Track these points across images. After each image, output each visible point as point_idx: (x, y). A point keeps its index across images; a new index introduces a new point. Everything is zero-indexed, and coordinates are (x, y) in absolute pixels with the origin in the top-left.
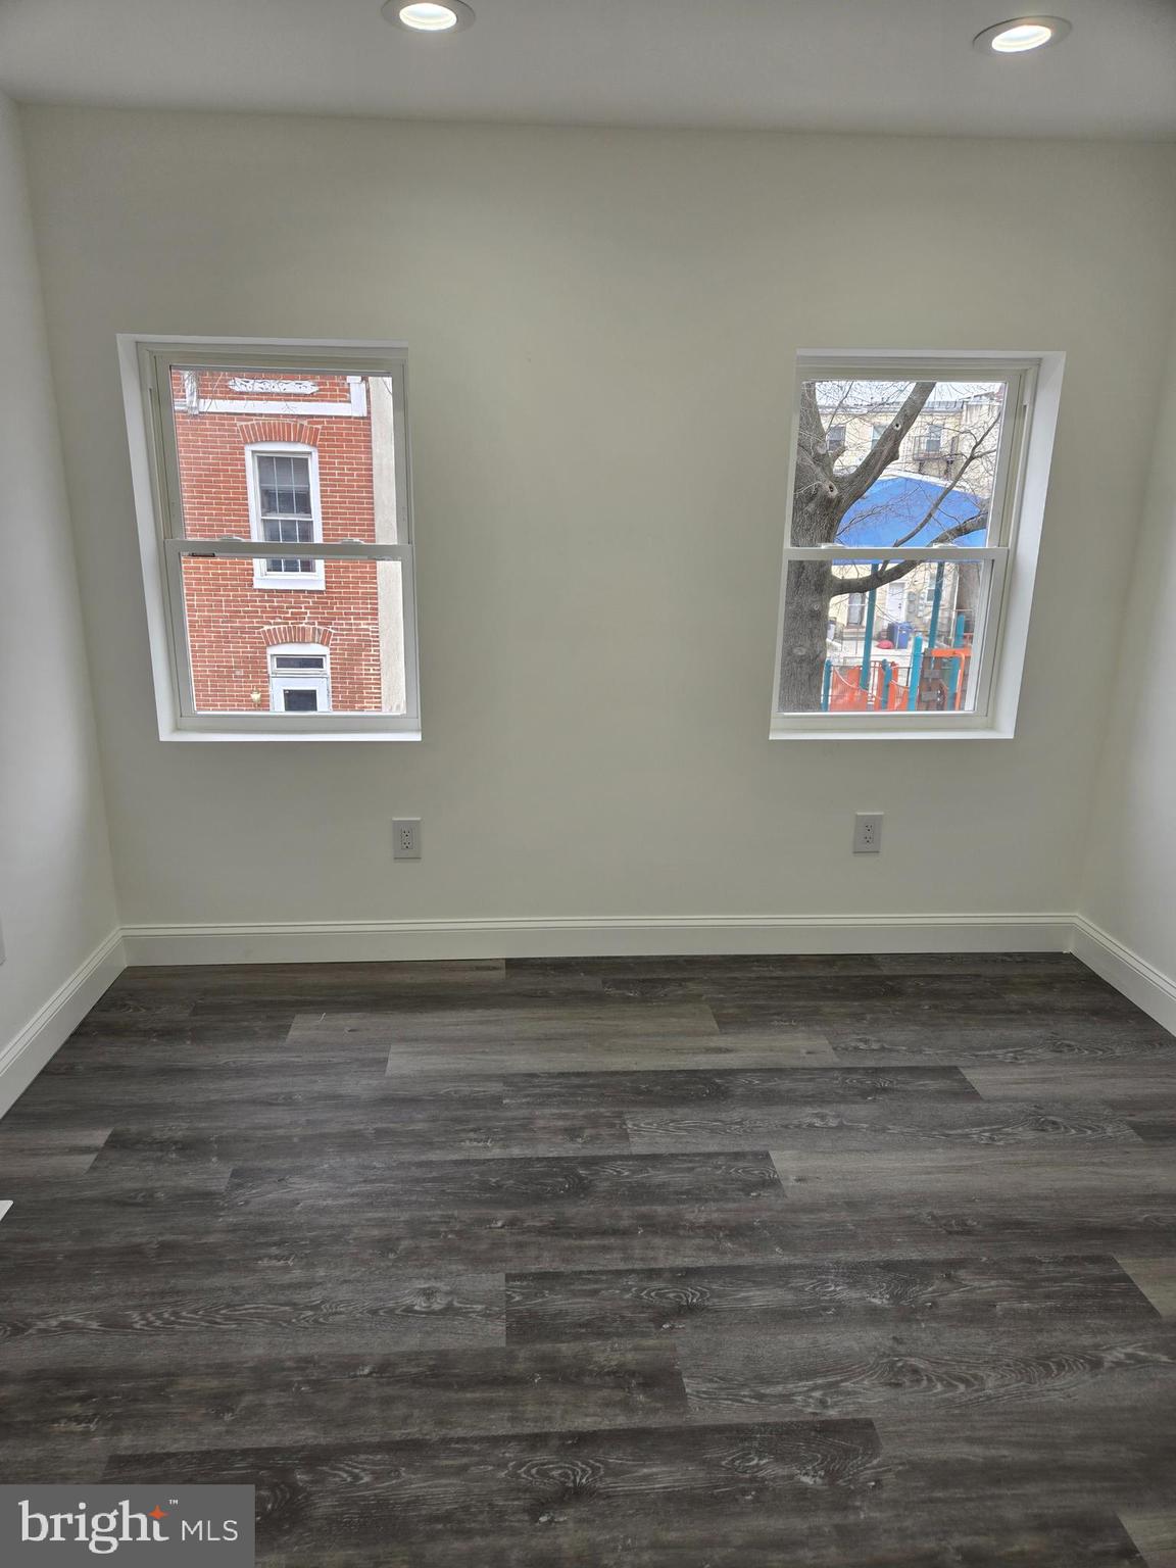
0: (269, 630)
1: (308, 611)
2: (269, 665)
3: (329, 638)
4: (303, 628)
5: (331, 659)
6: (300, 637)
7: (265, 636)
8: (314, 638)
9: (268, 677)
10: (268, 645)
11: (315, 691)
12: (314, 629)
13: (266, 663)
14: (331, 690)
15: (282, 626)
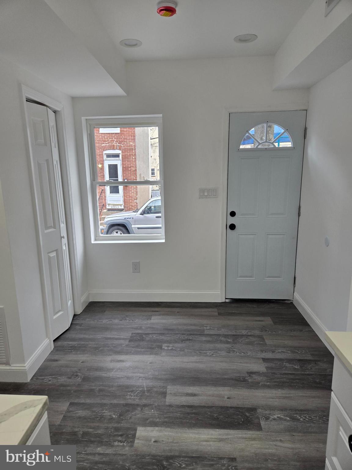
0: (104, 146)
1: (115, 139)
2: (104, 157)
3: (121, 148)
4: (114, 145)
5: (122, 154)
6: (113, 148)
7: (103, 148)
8: (117, 148)
9: (104, 160)
10: (104, 151)
11: (117, 165)
12: (117, 145)
13: (103, 156)
14: (122, 164)
15: (107, 144)
